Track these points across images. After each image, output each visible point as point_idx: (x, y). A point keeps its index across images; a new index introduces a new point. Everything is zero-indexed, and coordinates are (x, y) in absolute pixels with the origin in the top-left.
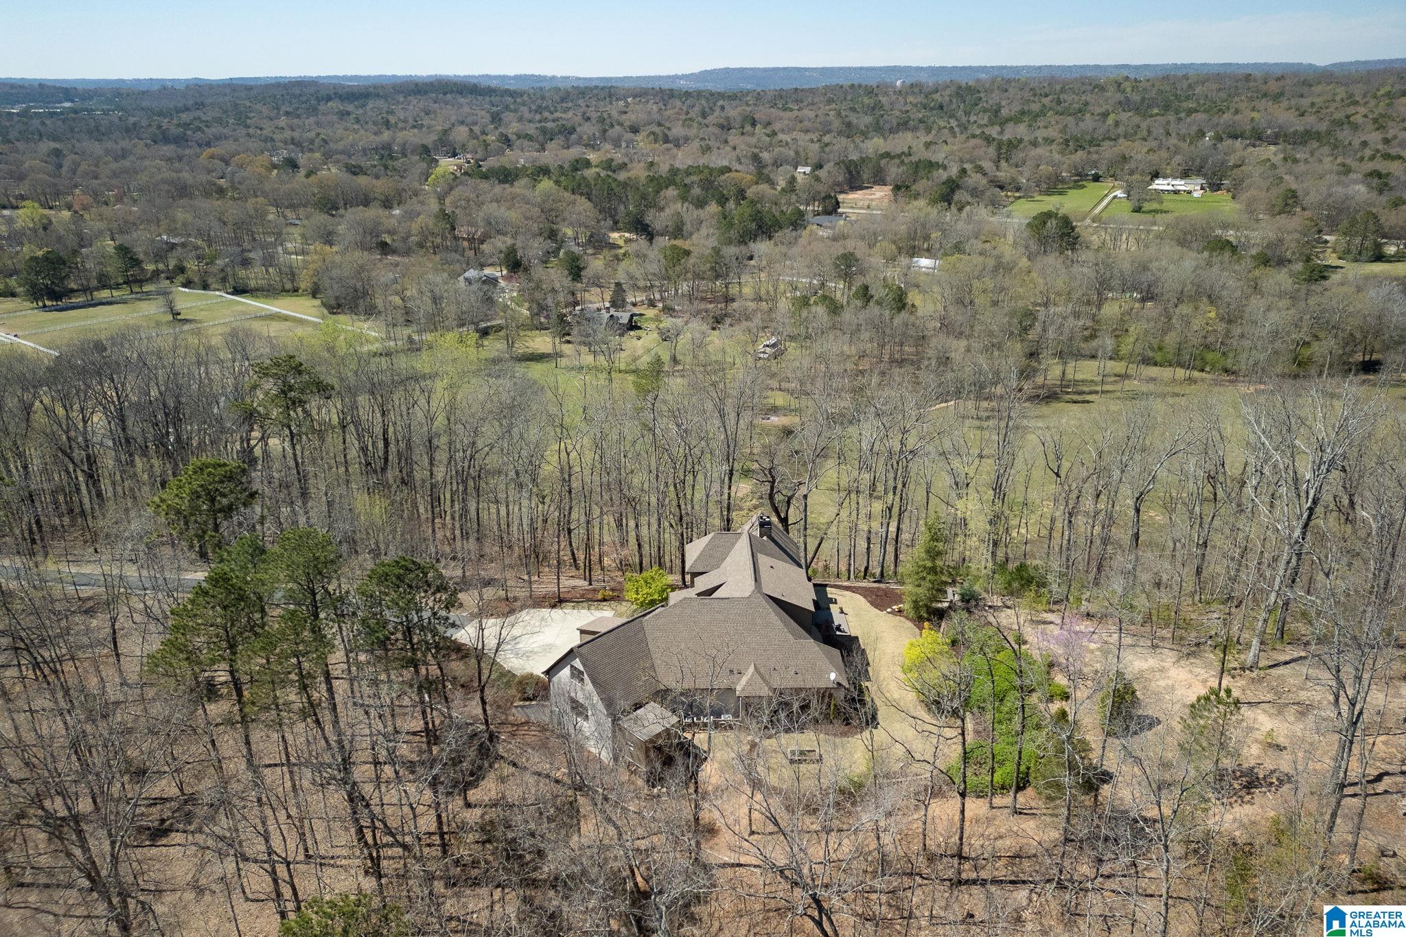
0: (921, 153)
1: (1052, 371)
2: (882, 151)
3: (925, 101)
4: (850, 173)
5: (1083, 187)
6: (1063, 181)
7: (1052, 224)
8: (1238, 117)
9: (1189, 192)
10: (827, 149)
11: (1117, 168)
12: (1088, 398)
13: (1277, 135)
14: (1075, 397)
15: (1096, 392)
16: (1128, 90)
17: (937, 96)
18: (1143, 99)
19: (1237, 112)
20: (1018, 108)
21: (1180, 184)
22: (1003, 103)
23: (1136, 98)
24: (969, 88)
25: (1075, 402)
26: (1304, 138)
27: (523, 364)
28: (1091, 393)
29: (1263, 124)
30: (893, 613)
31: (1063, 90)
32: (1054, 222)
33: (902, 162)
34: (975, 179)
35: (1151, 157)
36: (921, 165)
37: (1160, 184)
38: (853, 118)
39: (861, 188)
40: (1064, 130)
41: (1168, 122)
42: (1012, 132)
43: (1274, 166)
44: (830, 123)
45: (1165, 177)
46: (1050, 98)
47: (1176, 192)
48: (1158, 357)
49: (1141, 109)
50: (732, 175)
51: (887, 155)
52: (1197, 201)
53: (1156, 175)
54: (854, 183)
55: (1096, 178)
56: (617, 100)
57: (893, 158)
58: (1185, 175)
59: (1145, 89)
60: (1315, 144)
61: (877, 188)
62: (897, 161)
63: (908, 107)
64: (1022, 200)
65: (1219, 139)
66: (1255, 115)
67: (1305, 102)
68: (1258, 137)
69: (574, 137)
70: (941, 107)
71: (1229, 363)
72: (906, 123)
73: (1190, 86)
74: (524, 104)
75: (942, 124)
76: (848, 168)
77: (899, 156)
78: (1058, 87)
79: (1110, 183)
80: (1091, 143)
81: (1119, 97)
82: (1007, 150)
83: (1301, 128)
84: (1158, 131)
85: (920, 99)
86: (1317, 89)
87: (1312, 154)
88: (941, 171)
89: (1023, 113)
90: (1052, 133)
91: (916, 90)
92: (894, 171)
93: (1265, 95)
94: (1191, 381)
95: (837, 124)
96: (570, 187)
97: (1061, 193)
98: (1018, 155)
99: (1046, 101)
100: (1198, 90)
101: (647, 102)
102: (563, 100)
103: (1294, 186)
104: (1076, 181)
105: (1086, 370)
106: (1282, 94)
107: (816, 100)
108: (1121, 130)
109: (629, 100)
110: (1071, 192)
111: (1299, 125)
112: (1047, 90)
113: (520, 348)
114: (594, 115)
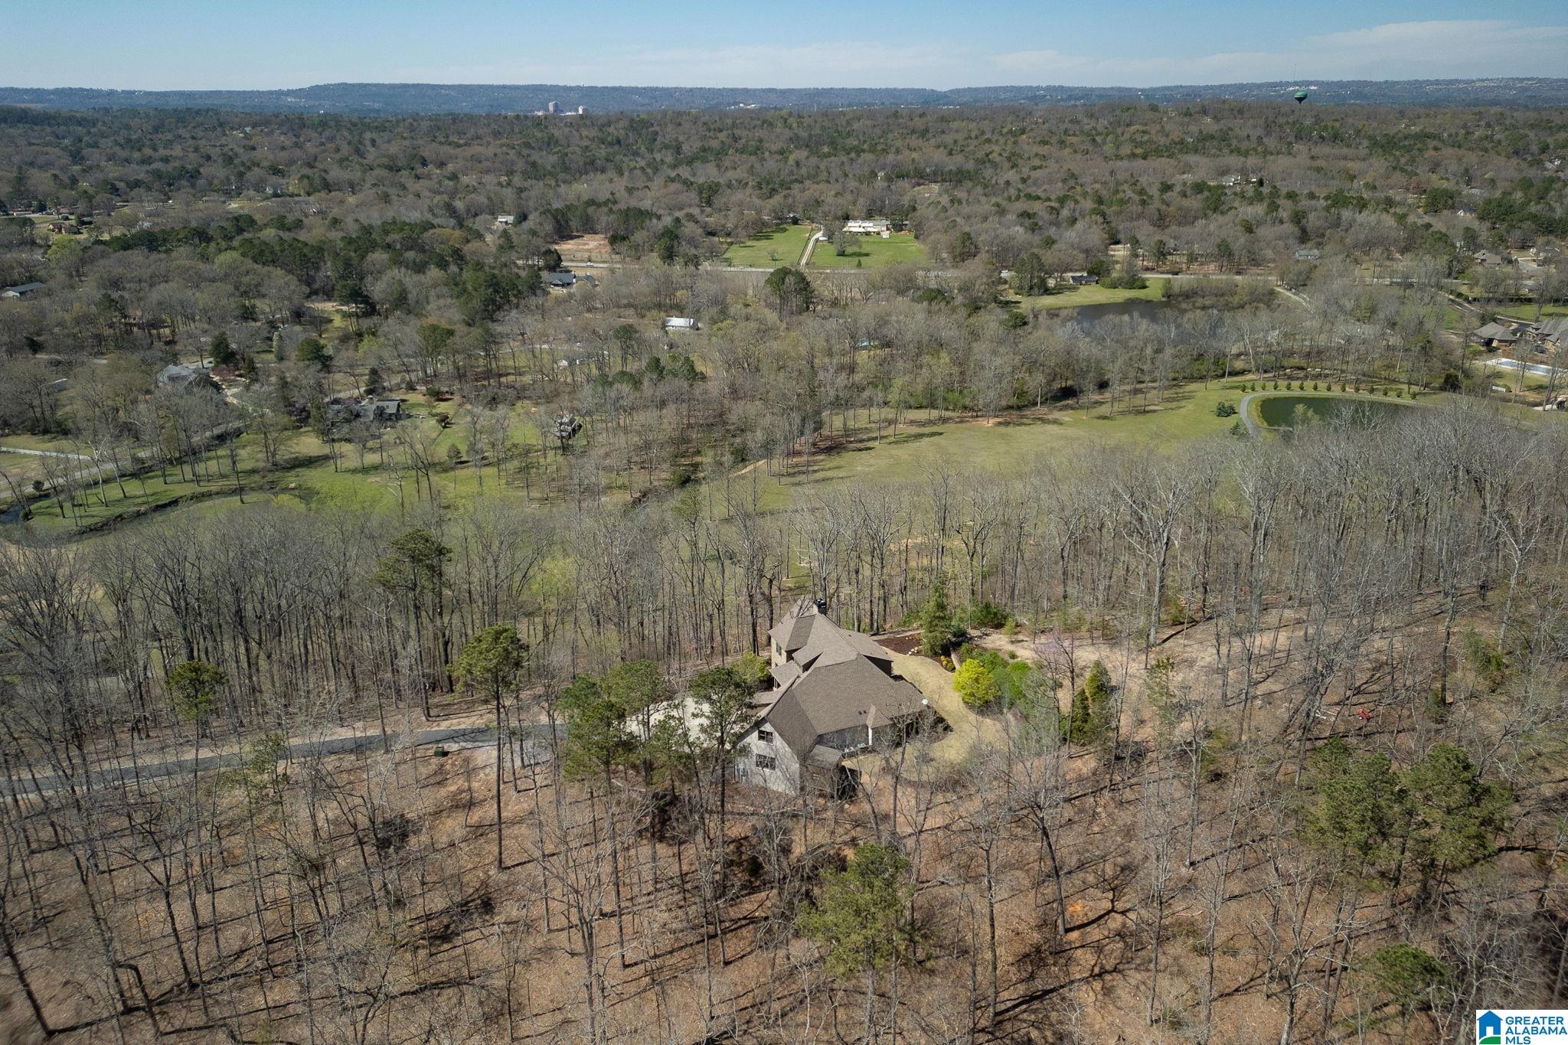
0: (626, 202)
1: (835, 423)
2: (585, 198)
3: (600, 134)
4: (558, 221)
5: (785, 230)
6: (764, 224)
7: (790, 280)
8: (900, 157)
9: (878, 233)
10: (523, 195)
11: (812, 211)
12: (870, 444)
13: (935, 173)
14: (859, 445)
15: (875, 439)
16: (795, 125)
17: (611, 129)
18: (810, 136)
19: (898, 152)
20: (698, 144)
21: (869, 226)
22: (681, 139)
23: (804, 134)
24: (642, 121)
25: (860, 450)
26: (959, 177)
27: (293, 473)
28: (869, 440)
29: (922, 165)
30: (913, 654)
31: (734, 125)
32: (792, 279)
33: (611, 210)
34: (689, 229)
35: (840, 200)
36: (631, 214)
37: (854, 226)
38: (535, 156)
39: (572, 238)
40: (751, 170)
41: (843, 163)
42: (707, 173)
43: (945, 210)
44: (513, 163)
45: (855, 219)
46: (724, 133)
47: (868, 234)
48: (912, 402)
49: (811, 145)
50: (437, 231)
51: (592, 202)
52: (887, 242)
53: (847, 218)
54: (564, 233)
55: (795, 221)
56: (232, 129)
57: (599, 205)
58: (869, 216)
59: (809, 126)
60: (970, 184)
61: (587, 237)
62: (605, 209)
63: (585, 143)
64: (734, 247)
65: (889, 179)
66: (914, 155)
67: (948, 139)
68: (921, 177)
69: (201, 182)
70: (619, 142)
71: (967, 402)
72: (592, 163)
73: (848, 123)
74: (103, 135)
75: (632, 164)
76: (555, 218)
77: (606, 203)
78: (729, 121)
79: (807, 226)
80: (782, 184)
81: (788, 133)
82: (709, 195)
83: (953, 167)
84: (836, 172)
85: (594, 133)
86: (955, 125)
87: (969, 192)
88: (655, 221)
89: (704, 149)
90: (740, 173)
91: (588, 122)
92: (604, 218)
93: (913, 132)
94: (945, 420)
95: (520, 165)
96: (250, 254)
97: (768, 238)
98: (719, 201)
99: (722, 136)
100: (856, 126)
101: (272, 132)
102: (156, 130)
103: (967, 229)
104: (777, 225)
105: (860, 418)
106: (927, 131)
107: (480, 132)
108: (804, 171)
109: (248, 129)
110: (776, 236)
111: (952, 164)
112: (718, 124)
113: (284, 454)
114: (214, 152)
